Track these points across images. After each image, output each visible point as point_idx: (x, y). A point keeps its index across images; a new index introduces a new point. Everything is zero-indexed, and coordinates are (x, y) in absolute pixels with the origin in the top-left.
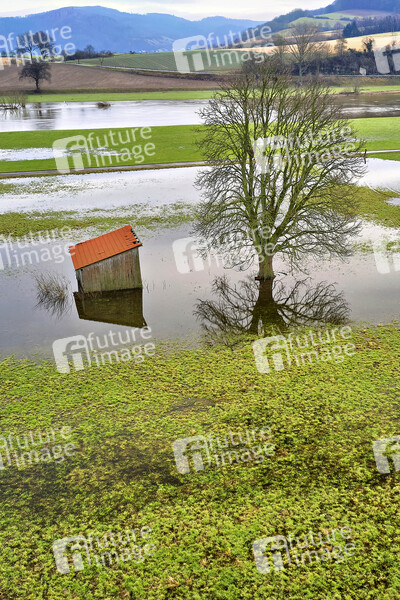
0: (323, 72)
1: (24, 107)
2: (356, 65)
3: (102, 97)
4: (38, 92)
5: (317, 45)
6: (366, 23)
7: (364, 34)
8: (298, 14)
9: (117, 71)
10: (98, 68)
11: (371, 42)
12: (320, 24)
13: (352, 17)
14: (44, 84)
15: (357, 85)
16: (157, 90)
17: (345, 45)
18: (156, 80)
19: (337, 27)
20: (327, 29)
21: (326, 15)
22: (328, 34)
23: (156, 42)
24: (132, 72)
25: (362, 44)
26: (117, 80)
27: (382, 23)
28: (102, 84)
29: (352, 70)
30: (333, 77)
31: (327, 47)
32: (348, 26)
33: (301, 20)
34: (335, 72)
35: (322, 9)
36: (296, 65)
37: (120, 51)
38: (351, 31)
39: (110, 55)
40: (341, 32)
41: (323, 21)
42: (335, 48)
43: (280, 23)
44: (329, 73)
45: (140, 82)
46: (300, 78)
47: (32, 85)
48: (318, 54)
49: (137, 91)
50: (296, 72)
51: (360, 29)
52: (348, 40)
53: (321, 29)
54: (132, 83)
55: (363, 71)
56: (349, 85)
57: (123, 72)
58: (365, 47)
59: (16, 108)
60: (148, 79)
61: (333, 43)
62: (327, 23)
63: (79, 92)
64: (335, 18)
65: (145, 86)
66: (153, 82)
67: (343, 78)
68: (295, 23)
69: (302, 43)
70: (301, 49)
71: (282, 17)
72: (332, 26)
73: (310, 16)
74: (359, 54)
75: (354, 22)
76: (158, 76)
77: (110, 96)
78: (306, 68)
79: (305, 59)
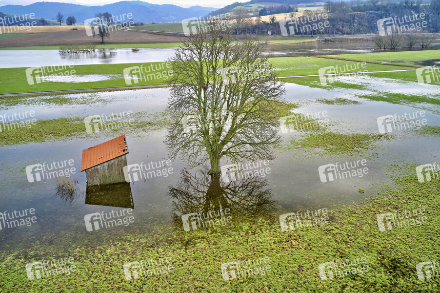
0: (249, 33)
1: (94, 51)
2: (266, 30)
3: (135, 46)
4: (103, 43)
5: (246, 19)
6: (270, 9)
7: (269, 14)
8: (237, 4)
9: (144, 32)
10: (135, 31)
11: (274, 18)
12: (247, 10)
13: (263, 6)
14: (106, 39)
15: (267, 40)
16: (164, 42)
17: (260, 19)
18: (164, 37)
19: (256, 11)
20: (251, 12)
21: (250, 5)
22: (252, 14)
23: (167, 18)
24: (152, 33)
25: (269, 19)
26: (144, 37)
27: (278, 9)
28: (137, 39)
29: (264, 32)
30: (254, 36)
31: (251, 21)
32: (261, 10)
33: (238, 7)
34: (255, 33)
35: (248, 2)
36: (236, 30)
37: (147, 22)
38: (263, 13)
39: (142, 24)
40: (258, 13)
41: (249, 8)
42: (256, 21)
43: (228, 8)
44: (252, 34)
45: (156, 38)
46: (238, 36)
47: (100, 39)
48: (246, 24)
49: (154, 42)
50: (235, 33)
51: (267, 12)
52: (262, 17)
53: (247, 12)
54: (151, 39)
55: (269, 33)
56: (262, 40)
57: (148, 33)
58: (271, 21)
59: (89, 52)
60: (160, 37)
61: (255, 18)
62: (251, 9)
63: (124, 43)
64: (255, 6)
65: (158, 40)
66: (162, 38)
67: (260, 36)
68: (235, 8)
69: (238, 19)
70: (238, 22)
71: (229, 6)
72: (254, 11)
73: (242, 6)
74: (267, 24)
75: (265, 8)
76: (166, 35)
77: (140, 45)
78: (240, 31)
79: (240, 26)
